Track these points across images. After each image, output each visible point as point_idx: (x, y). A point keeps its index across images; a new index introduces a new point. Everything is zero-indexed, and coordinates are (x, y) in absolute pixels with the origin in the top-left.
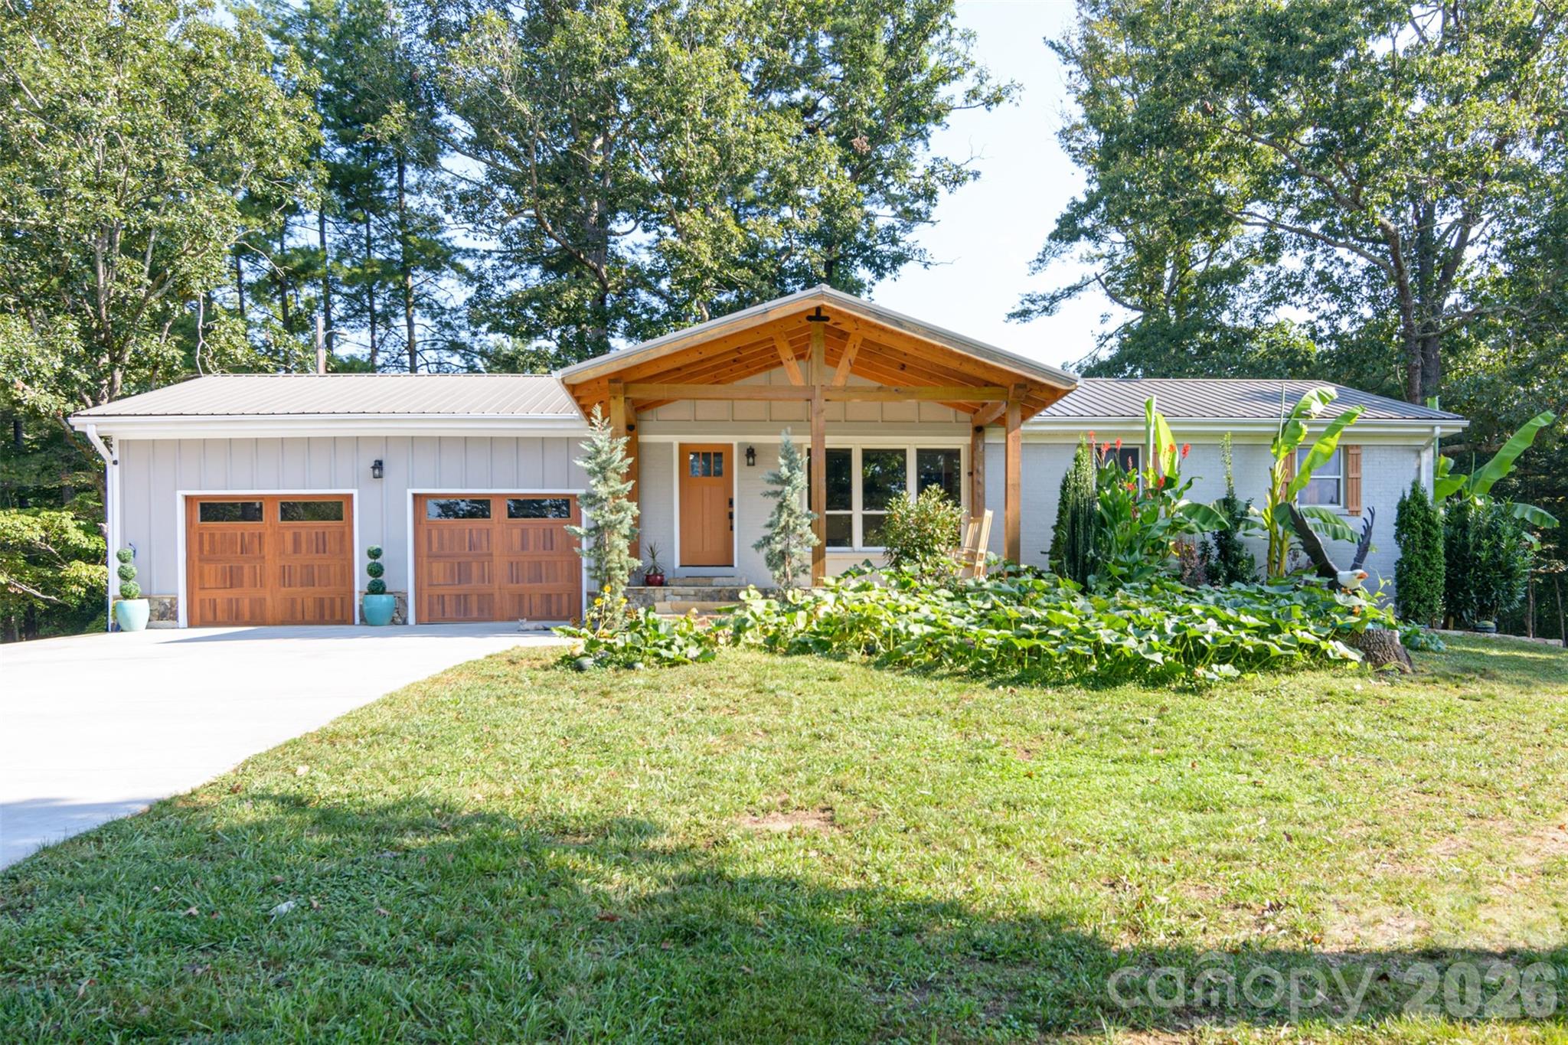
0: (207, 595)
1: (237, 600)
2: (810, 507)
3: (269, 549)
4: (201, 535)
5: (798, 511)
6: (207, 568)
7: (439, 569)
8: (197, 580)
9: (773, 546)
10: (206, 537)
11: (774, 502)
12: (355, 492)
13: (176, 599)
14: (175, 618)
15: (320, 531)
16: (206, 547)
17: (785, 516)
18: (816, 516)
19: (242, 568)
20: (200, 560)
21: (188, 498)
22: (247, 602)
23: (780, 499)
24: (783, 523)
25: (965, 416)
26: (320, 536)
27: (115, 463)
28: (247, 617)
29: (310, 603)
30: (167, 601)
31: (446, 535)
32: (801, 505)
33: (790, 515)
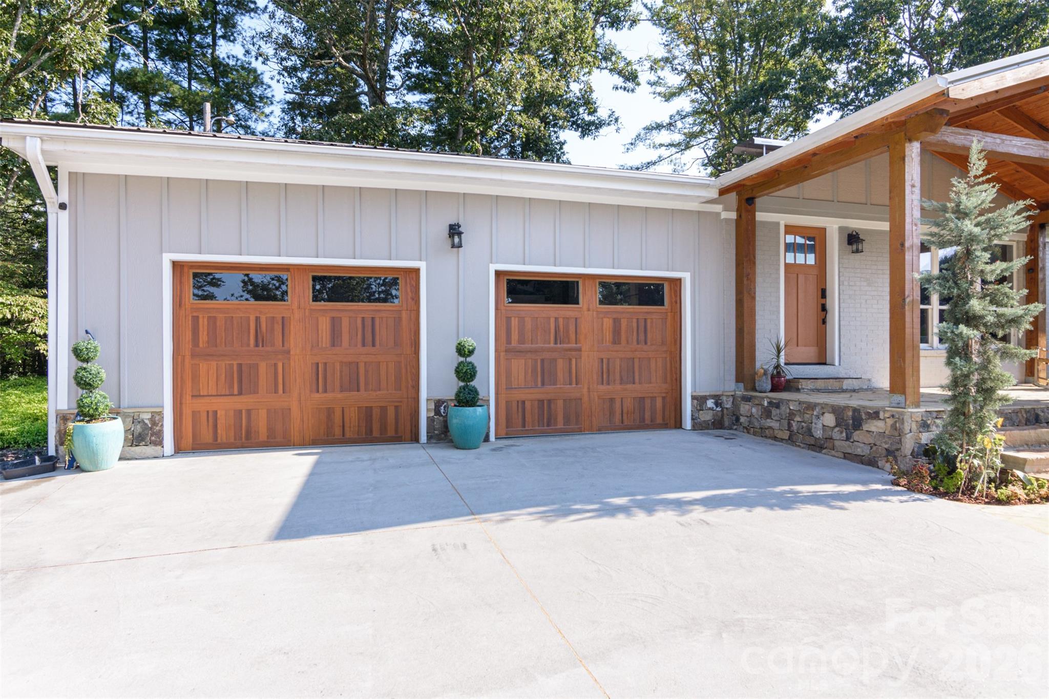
0: (202, 405)
1: (249, 412)
3: (296, 341)
4: (196, 319)
6: (203, 366)
7: (519, 366)
8: (189, 384)
10: (203, 323)
12: (422, 265)
13: (160, 414)
14: (160, 443)
15: (368, 316)
16: (203, 337)
19: (256, 366)
20: (193, 355)
21: (176, 265)
22: (263, 414)
26: (368, 323)
27: (63, 206)
28: (263, 435)
29: (352, 416)
30: (146, 417)
31: (529, 325)
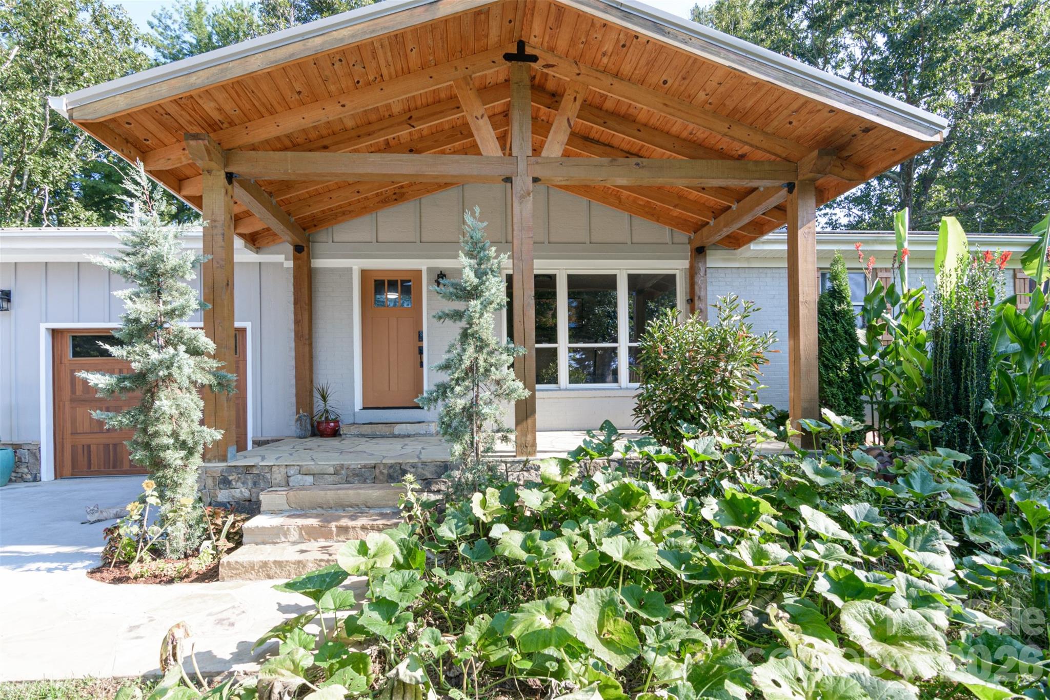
2: (510, 334)
5: (492, 341)
7: (83, 415)
9: (451, 401)
11: (454, 329)
17: (471, 350)
18: (522, 351)
23: (463, 324)
24: (467, 363)
25: (682, 237)
32: (497, 333)
33: (479, 349)
